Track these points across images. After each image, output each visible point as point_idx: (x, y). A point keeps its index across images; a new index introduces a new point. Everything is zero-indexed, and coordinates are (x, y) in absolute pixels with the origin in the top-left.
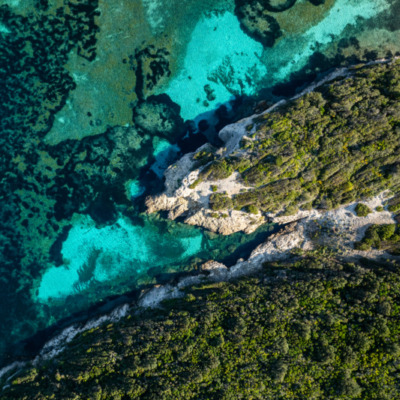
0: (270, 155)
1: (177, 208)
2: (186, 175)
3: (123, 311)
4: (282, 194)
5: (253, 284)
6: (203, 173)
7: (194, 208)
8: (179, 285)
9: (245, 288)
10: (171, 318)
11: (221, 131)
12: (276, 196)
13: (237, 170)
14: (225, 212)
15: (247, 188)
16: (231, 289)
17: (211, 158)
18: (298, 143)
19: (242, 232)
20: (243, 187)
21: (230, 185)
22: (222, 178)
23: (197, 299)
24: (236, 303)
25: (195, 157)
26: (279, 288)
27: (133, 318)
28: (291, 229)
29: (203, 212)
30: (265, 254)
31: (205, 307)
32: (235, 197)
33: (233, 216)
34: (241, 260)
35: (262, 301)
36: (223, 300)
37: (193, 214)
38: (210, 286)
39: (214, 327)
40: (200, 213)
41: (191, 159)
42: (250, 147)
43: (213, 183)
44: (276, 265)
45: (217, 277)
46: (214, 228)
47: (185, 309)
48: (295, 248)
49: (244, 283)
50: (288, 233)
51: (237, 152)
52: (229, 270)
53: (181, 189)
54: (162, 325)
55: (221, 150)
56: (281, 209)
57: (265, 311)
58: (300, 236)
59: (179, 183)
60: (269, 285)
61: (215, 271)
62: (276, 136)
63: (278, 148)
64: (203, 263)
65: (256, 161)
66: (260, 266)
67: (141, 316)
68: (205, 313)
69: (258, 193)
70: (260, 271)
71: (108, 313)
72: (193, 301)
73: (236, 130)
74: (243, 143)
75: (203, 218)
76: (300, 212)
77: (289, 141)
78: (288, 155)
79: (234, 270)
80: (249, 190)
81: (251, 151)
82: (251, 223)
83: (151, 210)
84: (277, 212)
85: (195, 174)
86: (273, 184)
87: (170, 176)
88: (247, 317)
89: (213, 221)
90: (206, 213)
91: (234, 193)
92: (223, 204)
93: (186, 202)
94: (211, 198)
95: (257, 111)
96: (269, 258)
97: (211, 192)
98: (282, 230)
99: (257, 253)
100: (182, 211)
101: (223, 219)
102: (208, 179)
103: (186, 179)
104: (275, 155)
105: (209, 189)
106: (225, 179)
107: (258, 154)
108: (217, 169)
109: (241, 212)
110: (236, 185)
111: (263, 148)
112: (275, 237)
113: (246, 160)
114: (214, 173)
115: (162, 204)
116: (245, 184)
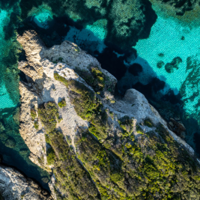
0: (121, 162)
1: (32, 68)
6: (76, 84)
11: (134, 90)
13: (91, 125)
14: (41, 125)
15: (73, 144)
17: (96, 88)
18: (148, 193)
20: (73, 138)
21: (70, 122)
22: (76, 109)
25: (93, 69)
29: (35, 99)
30: (11, 184)
32: (58, 131)
33: (39, 134)
37: (29, 88)
40: (32, 97)
41: (91, 65)
42: (124, 132)
43: (67, 100)
51: (113, 118)
53: (51, 65)
55: (111, 97)
59: (57, 61)
62: (148, 161)
63: (133, 170)
65: (108, 145)
73: (140, 108)
74: (126, 121)
75: (28, 102)
77: (147, 181)
78: (128, 186)
80: (72, 148)
81: (119, 135)
82: (39, 159)
83: (21, 40)
84: (58, 187)
89: (28, 114)
90: (33, 103)
91: (63, 129)
92: (46, 120)
93: (41, 77)
94: (50, 104)
95: (170, 123)
96: (6, 191)
97: (57, 102)
98: (46, 194)
99: (10, 175)
100: (31, 75)
101: (33, 125)
102: (71, 92)
103: (63, 66)
104: (123, 168)
105: (59, 98)
106: (75, 113)
107: (117, 146)
108: (85, 99)
109: (44, 144)
110: (73, 129)
111: (128, 150)
112: (35, 189)
113: (105, 132)
114: (78, 97)
115: (30, 50)
116: (77, 139)
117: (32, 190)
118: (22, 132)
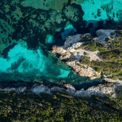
0: (118, 50)
1: (65, 55)
2: (76, 43)
3: (23, 90)
4: (115, 69)
5: (85, 103)
6: (84, 45)
7: (73, 58)
8: (52, 89)
9: (81, 104)
10: (42, 103)
11: (98, 31)
12: (112, 69)
13: (100, 50)
14: (86, 66)
15: (100, 60)
16: (74, 101)
17: (90, 40)
19: (88, 77)
20: (99, 59)
21: (93, 56)
23: (57, 99)
24: (74, 109)
25: (82, 37)
26: (96, 110)
27: (26, 95)
28: (110, 85)
29: (76, 62)
30: (94, 91)
31: (59, 105)
32: (93, 61)
33: (88, 69)
34: (83, 89)
35: (86, 113)
36: (69, 105)
37: (71, 61)
38: (66, 96)
39: (60, 116)
40: (74, 62)
42: (110, 42)
43: (86, 51)
44: (98, 99)
45: (70, 92)
46: (77, 71)
47: (50, 102)
48: (108, 94)
49: (81, 101)
50: (108, 86)
51: (103, 42)
52: (76, 92)
53: (71, 48)
54: (37, 104)
55: (96, 38)
56: (111, 75)
57: (86, 119)
58: (112, 90)
59: (71, 45)
60: (92, 107)
61: (70, 89)
64: (66, 83)
65: (110, 50)
66: (90, 96)
67: (29, 96)
68: (58, 108)
69: (105, 64)
70: (90, 98)
71: (16, 87)
72: (55, 99)
73: (106, 33)
74: (107, 39)
75: (74, 65)
76: (118, 80)
79: (78, 92)
80: (101, 61)
81: (110, 45)
82: (94, 76)
83: (54, 51)
84: (108, 76)
85: (79, 44)
86: (113, 63)
87: (68, 41)
88: (77, 118)
89: (78, 68)
90: (77, 63)
91: (93, 60)
92: (86, 63)
93: (70, 55)
94: (82, 58)
95: (116, 29)
96: (95, 94)
97: (83, 55)
98: (106, 84)
99: (91, 89)
100: (67, 57)
101: (83, 68)
102: (84, 48)
103: (75, 44)
104: (120, 51)
105: (83, 53)
106: (92, 52)
107: (113, 47)
108: (91, 46)
109: (92, 69)
110: (96, 56)
111: (116, 45)
112: (101, 85)
113: (106, 47)
114: (89, 47)
115: (59, 51)
116: (100, 58)
117: (101, 87)
118: (81, 75)
